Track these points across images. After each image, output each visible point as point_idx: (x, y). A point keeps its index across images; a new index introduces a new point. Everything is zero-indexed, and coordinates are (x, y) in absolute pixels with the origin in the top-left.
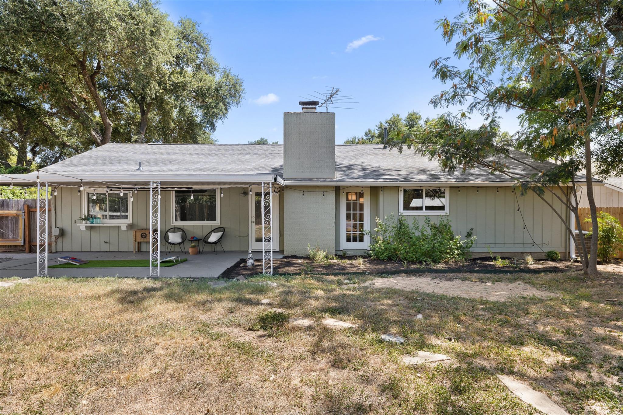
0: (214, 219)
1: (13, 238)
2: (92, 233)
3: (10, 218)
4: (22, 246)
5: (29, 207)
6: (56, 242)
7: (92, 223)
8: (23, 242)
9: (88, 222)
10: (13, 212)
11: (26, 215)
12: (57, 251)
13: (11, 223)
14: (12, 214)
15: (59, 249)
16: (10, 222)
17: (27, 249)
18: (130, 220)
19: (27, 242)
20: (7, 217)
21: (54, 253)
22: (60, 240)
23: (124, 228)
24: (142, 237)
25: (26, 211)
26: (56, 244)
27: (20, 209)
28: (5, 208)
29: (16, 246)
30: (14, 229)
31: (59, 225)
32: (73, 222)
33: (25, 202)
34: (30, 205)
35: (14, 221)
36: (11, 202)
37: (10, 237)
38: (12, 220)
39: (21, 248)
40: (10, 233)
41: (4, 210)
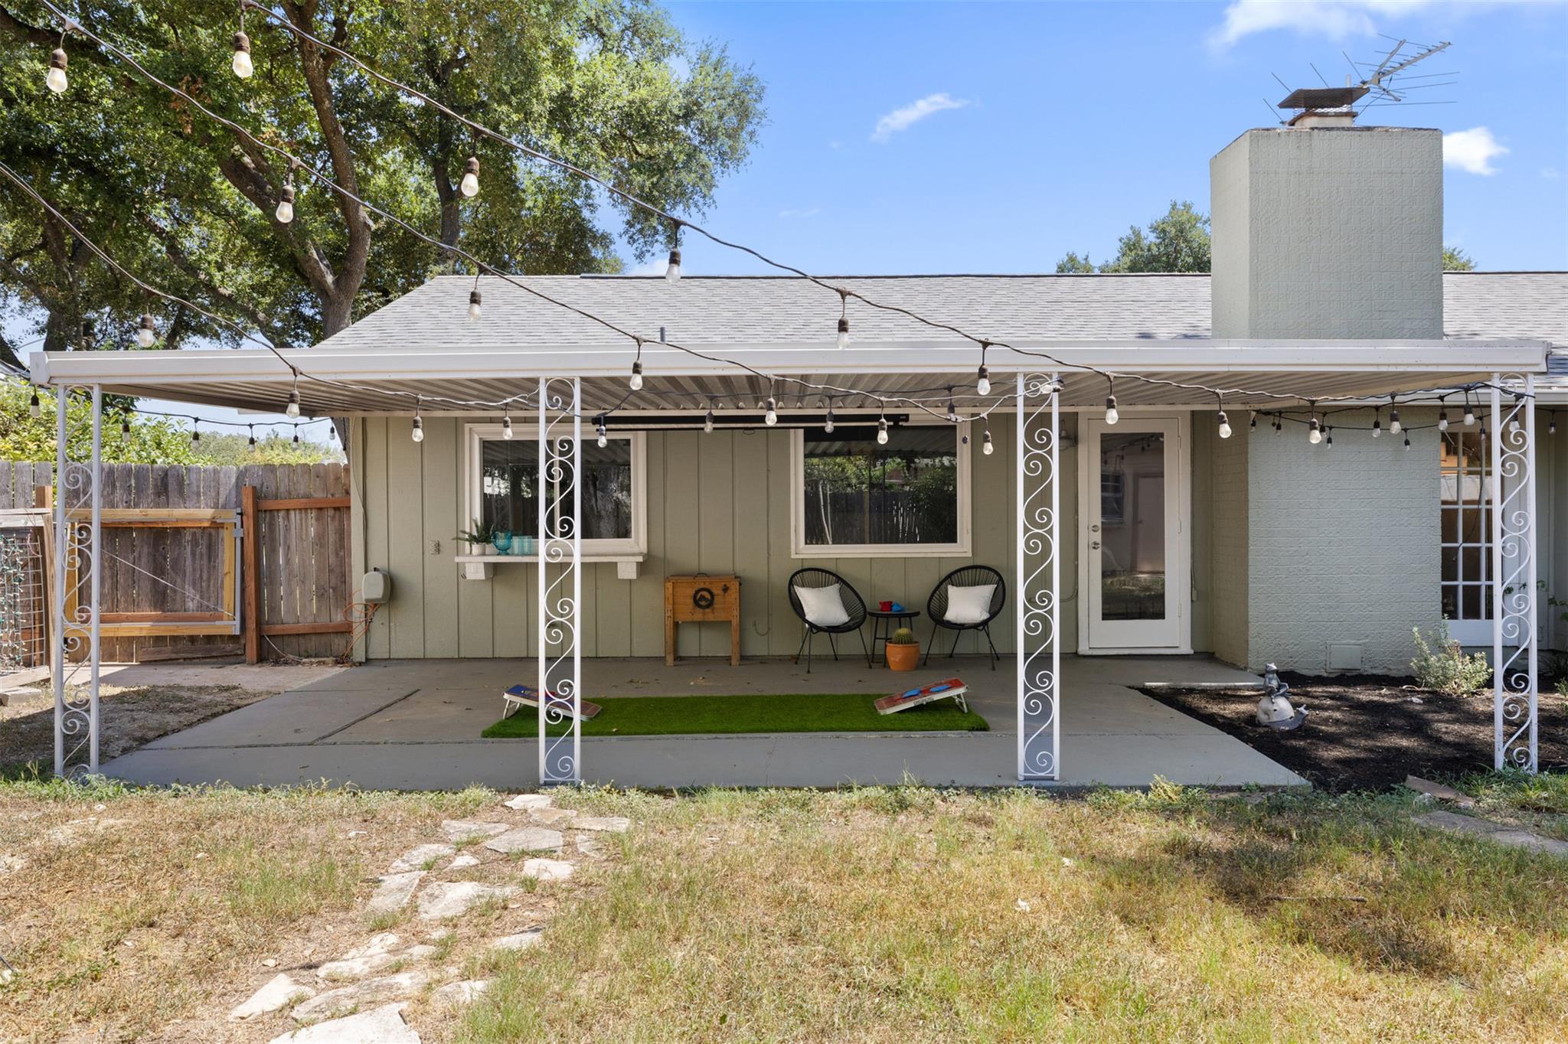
0: (951, 537)
1: (200, 607)
2: (497, 588)
3: (188, 537)
4: (233, 638)
5: (257, 495)
6: (368, 622)
7: (504, 551)
8: (237, 622)
9: (490, 548)
10: (202, 513)
11: (249, 523)
12: (371, 656)
13: (193, 554)
14: (200, 520)
15: (378, 651)
16: (189, 549)
17: (252, 651)
18: (637, 543)
19: (252, 625)
20: (178, 531)
21: (360, 664)
22: (380, 617)
23: (628, 570)
24: (696, 603)
25: (250, 511)
26: (367, 631)
27: (221, 501)
28: (174, 497)
29: (210, 639)
30: (205, 577)
31: (378, 559)
32: (430, 547)
33: (242, 475)
34: (258, 487)
35: (202, 548)
36: (194, 476)
37: (190, 605)
38: (195, 543)
39: (229, 647)
40: (190, 591)
41: (167, 505)
